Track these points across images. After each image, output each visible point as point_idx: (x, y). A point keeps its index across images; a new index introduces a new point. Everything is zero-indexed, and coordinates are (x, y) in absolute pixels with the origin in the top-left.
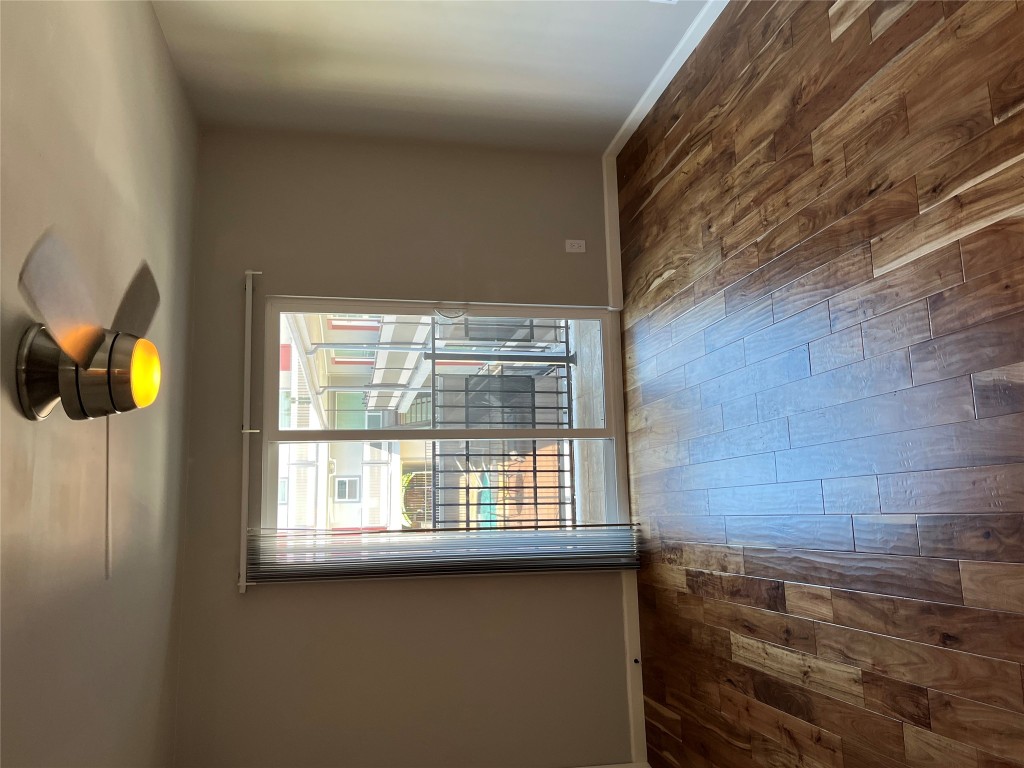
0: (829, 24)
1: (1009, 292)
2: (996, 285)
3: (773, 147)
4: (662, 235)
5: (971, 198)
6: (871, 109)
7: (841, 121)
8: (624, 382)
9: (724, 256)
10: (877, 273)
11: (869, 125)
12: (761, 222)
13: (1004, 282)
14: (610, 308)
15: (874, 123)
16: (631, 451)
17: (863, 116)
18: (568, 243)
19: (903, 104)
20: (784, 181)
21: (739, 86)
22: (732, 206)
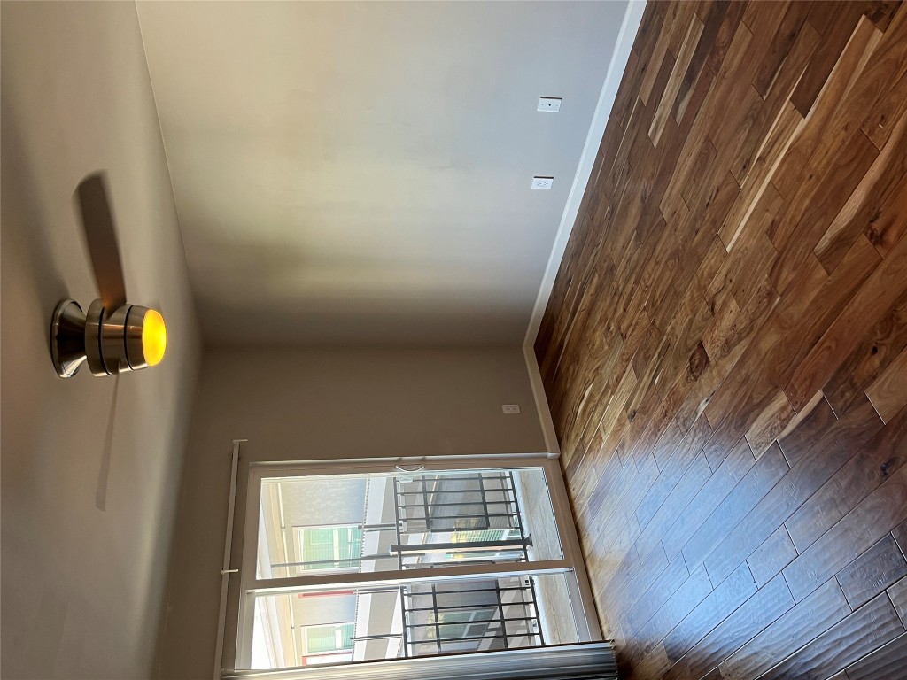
0: (650, 141)
1: (814, 178)
2: (804, 183)
3: (638, 237)
4: (577, 368)
5: (768, 150)
6: (690, 161)
7: (675, 183)
8: (574, 514)
9: (624, 338)
10: (728, 249)
11: (692, 171)
12: (644, 291)
13: (808, 177)
14: (549, 455)
15: (695, 165)
16: (591, 574)
17: (687, 169)
18: (504, 406)
19: (708, 140)
20: (651, 252)
21: (606, 223)
22: (621, 299)
